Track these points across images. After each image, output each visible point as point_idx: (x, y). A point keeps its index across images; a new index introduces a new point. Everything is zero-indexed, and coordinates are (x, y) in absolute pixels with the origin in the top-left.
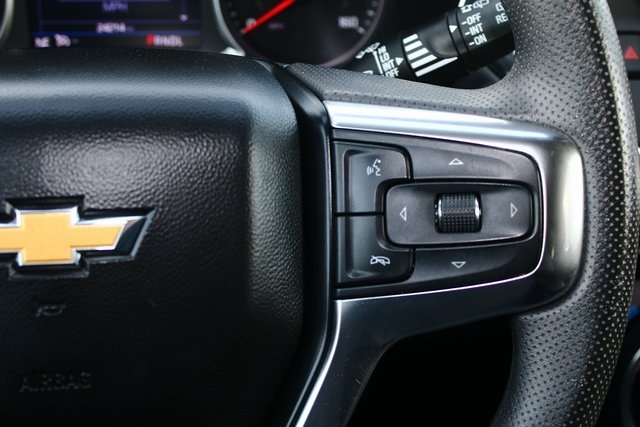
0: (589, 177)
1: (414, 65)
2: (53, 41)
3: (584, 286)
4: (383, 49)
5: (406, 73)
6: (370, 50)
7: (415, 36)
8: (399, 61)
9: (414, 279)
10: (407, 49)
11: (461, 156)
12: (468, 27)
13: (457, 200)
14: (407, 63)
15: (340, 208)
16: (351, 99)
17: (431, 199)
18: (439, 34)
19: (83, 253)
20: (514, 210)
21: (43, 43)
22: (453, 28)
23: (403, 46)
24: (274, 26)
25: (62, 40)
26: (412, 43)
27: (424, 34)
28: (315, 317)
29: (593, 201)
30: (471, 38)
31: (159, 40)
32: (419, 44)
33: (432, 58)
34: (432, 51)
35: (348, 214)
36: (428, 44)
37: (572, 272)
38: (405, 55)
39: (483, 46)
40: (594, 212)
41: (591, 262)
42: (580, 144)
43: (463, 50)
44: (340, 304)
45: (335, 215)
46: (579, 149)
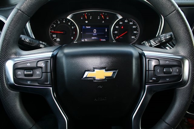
0: (190, 65)
1: (152, 45)
3: (188, 83)
4: (147, 42)
5: (151, 46)
6: (144, 42)
7: (152, 40)
8: (150, 44)
9: (160, 82)
10: (151, 42)
11: (168, 61)
12: (162, 39)
13: (168, 68)
14: (151, 45)
15: (147, 69)
16: (148, 51)
17: (163, 68)
18: (156, 40)
19: (105, 77)
20: (177, 70)
22: (159, 39)
23: (150, 42)
24: (121, 38)
26: (152, 41)
27: (154, 39)
28: (142, 88)
29: (190, 69)
30: (162, 40)
32: (153, 41)
33: (155, 44)
34: (156, 43)
35: (149, 71)
36: (154, 41)
37: (186, 81)
38: (151, 43)
39: (164, 42)
40: (191, 71)
41: (190, 79)
42: (188, 59)
43: (161, 43)
44: (146, 86)
45: (146, 70)
46: (188, 60)
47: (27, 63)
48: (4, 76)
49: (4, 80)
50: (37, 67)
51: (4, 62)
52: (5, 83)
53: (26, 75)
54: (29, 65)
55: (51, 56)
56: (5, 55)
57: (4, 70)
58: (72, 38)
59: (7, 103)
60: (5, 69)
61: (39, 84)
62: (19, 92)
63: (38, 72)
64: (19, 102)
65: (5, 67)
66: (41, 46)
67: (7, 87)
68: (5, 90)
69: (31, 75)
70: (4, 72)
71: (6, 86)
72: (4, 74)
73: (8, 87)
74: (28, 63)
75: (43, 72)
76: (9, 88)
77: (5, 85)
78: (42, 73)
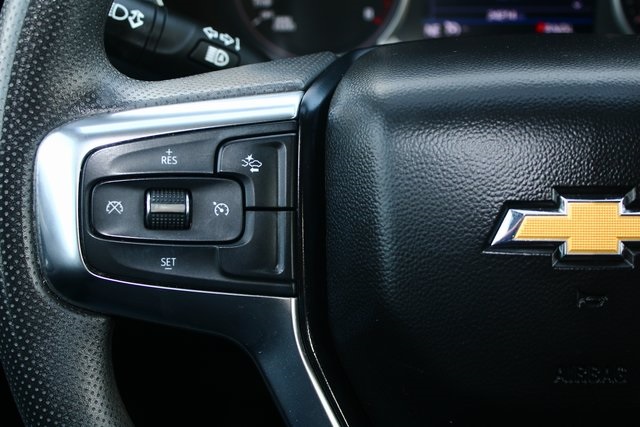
2: (443, 29)
19: (626, 244)
21: (432, 30)
25: (452, 28)
31: (549, 28)
47: (161, 150)
48: (25, 222)
49: (27, 243)
50: (216, 174)
51: (28, 139)
52: (29, 263)
53: (151, 222)
54: (168, 160)
55: (293, 112)
56: (38, 103)
57: (25, 189)
58: (369, 14)
59: (38, 378)
60: (31, 180)
61: (224, 273)
62: (102, 320)
63: (221, 205)
64: (101, 377)
65: (32, 170)
66: (213, 55)
67: (38, 288)
68: (30, 302)
69: (182, 222)
70: (24, 199)
71: (35, 279)
72: (25, 211)
73: (45, 287)
74: (166, 148)
75: (247, 205)
76: (52, 295)
77: (27, 273)
78: (245, 209)
